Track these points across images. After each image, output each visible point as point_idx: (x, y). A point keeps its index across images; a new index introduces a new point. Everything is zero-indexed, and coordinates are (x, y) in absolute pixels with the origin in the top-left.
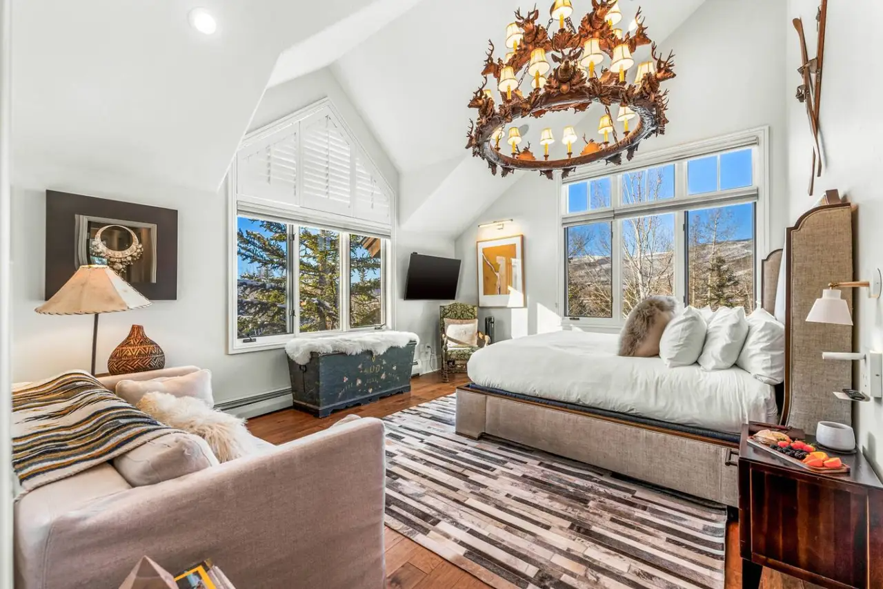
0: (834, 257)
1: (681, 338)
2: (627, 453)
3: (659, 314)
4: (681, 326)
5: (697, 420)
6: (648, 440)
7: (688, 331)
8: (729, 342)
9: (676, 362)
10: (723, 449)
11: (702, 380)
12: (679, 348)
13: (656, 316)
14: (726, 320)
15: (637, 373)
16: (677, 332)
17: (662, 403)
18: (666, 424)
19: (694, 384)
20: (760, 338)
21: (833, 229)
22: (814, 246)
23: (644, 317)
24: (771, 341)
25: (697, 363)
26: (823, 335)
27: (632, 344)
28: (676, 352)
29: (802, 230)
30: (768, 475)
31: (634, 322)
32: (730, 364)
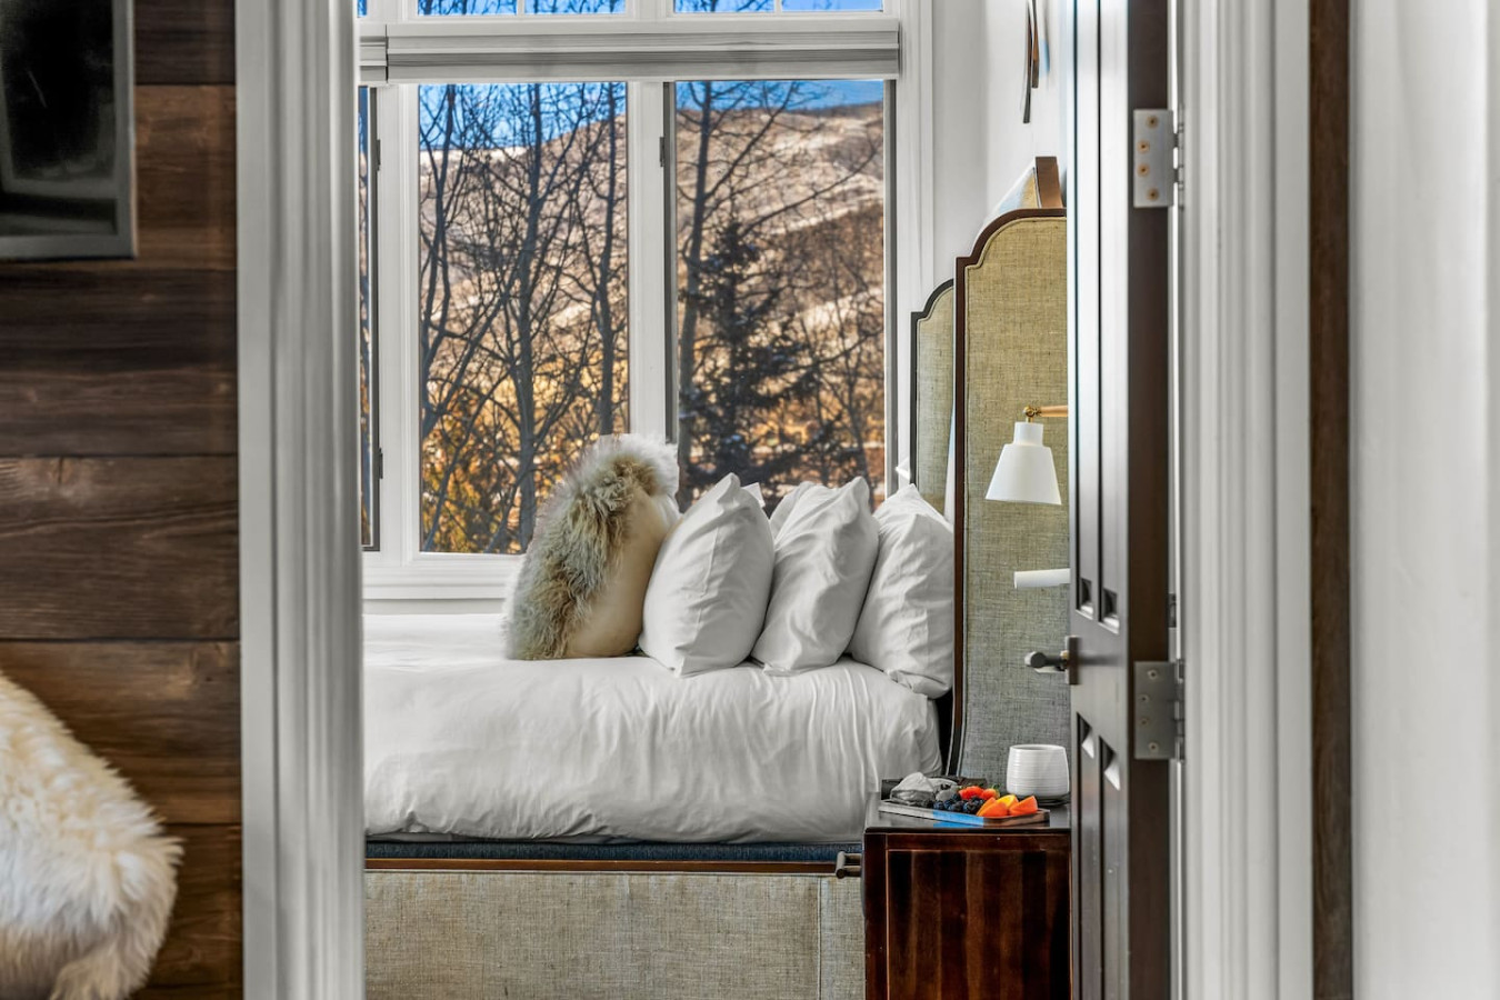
0: (1041, 341)
1: (710, 580)
2: (576, 960)
3: (642, 505)
4: (711, 541)
5: (762, 818)
6: (636, 901)
7: (730, 555)
8: (836, 581)
9: (699, 657)
10: (824, 881)
11: (771, 702)
12: (706, 611)
13: (634, 509)
14: (824, 516)
15: (593, 700)
16: (701, 558)
17: (669, 785)
18: (680, 849)
19: (752, 711)
20: (904, 564)
21: (1040, 272)
22: (1006, 310)
23: (598, 513)
24: (928, 571)
25: (751, 660)
26: (1023, 539)
27: (561, 618)
28: (702, 624)
29: (985, 265)
30: (920, 856)
31: (565, 533)
32: (836, 652)
